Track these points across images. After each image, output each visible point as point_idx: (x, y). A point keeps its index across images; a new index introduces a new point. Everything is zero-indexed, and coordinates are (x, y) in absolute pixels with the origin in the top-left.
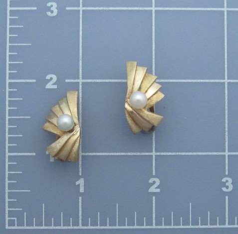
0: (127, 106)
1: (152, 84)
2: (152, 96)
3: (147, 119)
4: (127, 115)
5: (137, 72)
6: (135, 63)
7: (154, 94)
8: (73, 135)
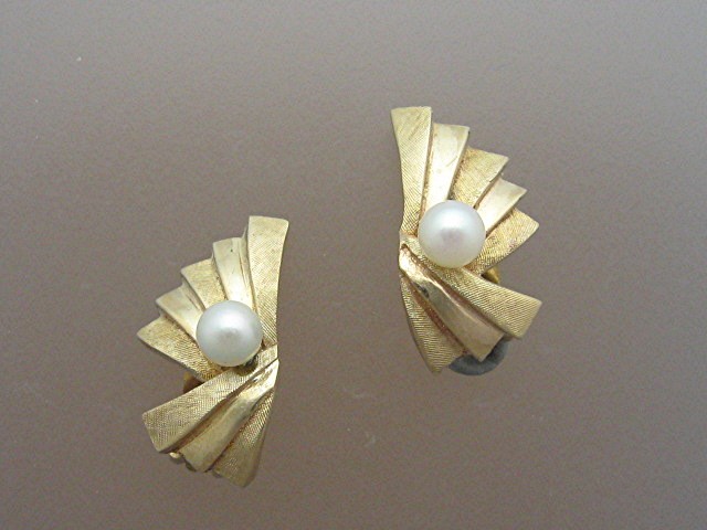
0: (405, 262)
1: (492, 183)
2: (496, 226)
3: (486, 308)
4: (409, 300)
5: (435, 141)
6: (427, 111)
7: (503, 219)
8: (251, 383)
